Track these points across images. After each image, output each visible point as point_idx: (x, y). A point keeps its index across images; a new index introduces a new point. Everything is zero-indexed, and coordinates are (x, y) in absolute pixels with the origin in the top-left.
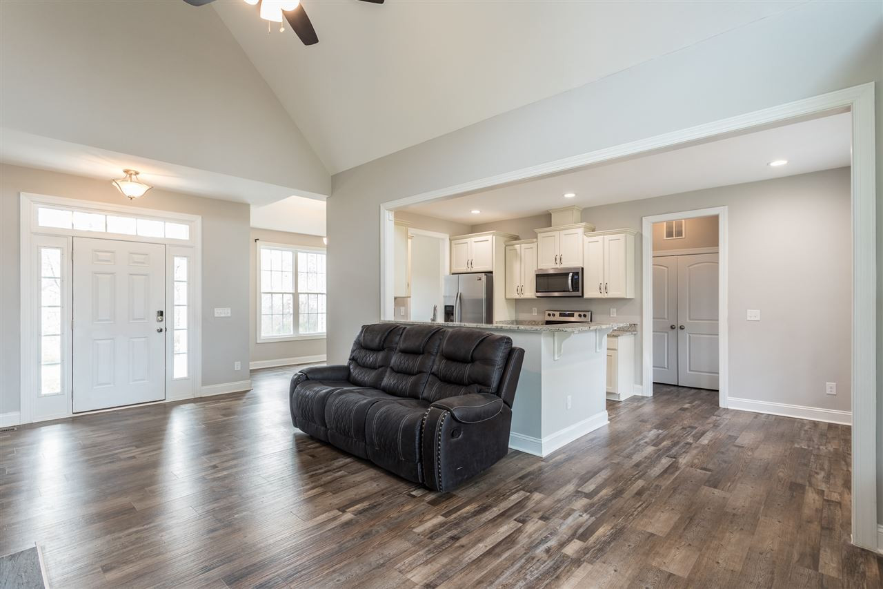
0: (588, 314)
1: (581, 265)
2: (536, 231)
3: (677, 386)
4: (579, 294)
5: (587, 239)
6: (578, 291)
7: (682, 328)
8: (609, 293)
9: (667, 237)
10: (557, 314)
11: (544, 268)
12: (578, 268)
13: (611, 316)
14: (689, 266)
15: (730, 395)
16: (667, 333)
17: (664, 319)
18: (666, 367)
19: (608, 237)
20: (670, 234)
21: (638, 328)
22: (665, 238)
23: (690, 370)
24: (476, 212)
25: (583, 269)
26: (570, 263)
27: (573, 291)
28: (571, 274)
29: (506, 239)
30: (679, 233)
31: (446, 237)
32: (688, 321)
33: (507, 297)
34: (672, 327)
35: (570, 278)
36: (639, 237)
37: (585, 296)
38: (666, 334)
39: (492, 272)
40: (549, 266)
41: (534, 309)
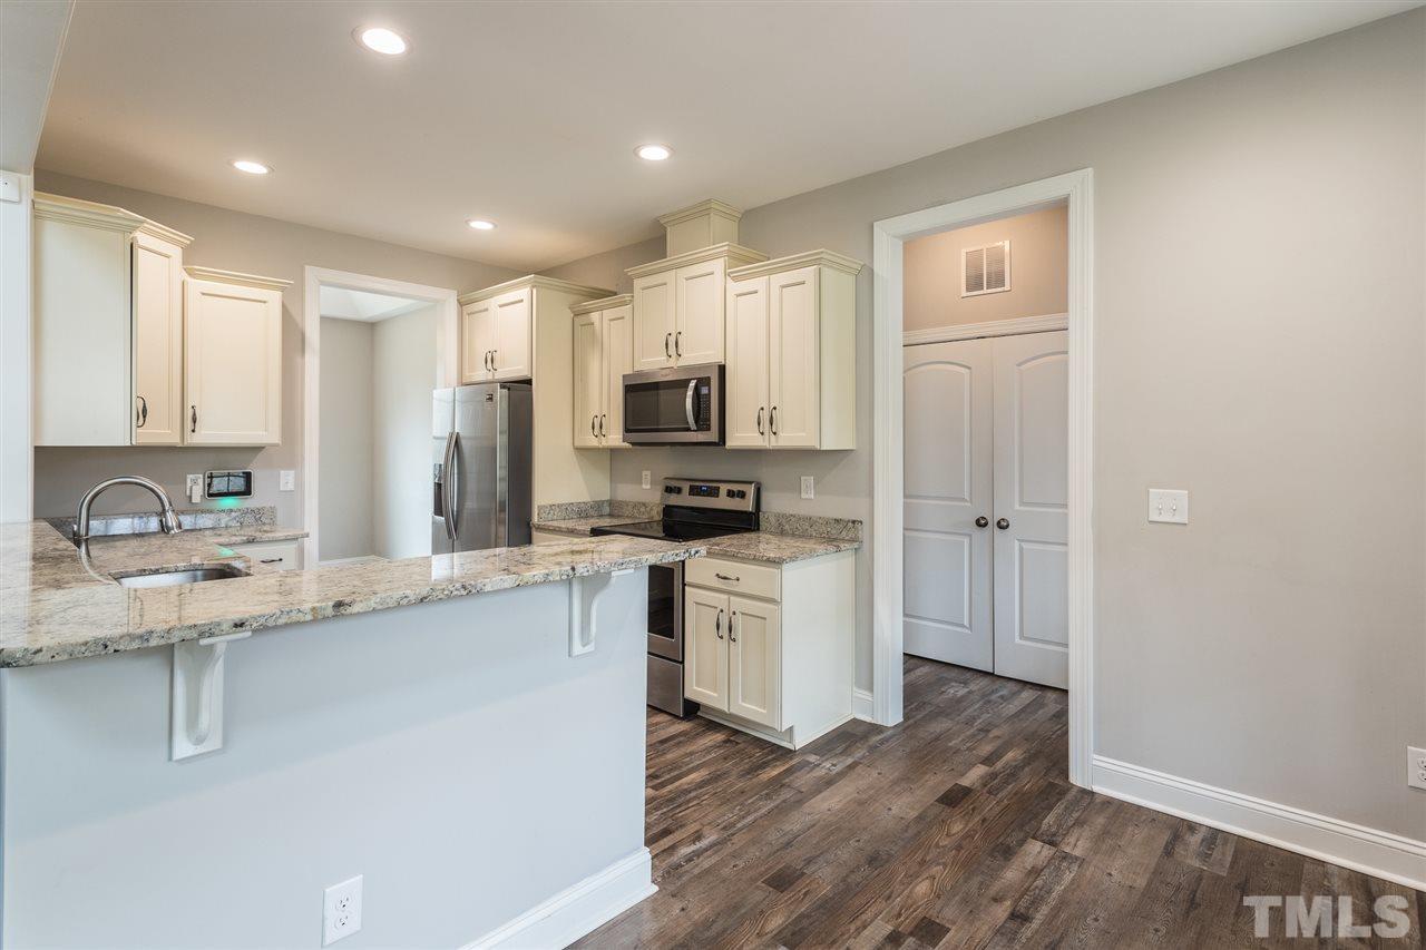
0: (751, 491)
1: (719, 359)
2: (631, 271)
3: (992, 674)
4: (713, 436)
5: (735, 287)
6: (708, 429)
7: (1002, 525)
8: (781, 434)
9: (968, 290)
10: (686, 487)
11: (645, 368)
12: (708, 366)
13: (804, 496)
14: (1019, 365)
15: (1099, 751)
16: (970, 536)
17: (963, 500)
18: (966, 623)
19: (779, 279)
20: (974, 283)
21: (864, 533)
22: (964, 294)
23: (1022, 637)
24: (481, 225)
25: (722, 369)
26: (699, 353)
27: (699, 429)
28: (693, 384)
29: (573, 298)
30: (997, 279)
31: (450, 298)
32: (1017, 507)
33: (576, 444)
34: (981, 523)
35: (690, 393)
36: (865, 278)
37: (731, 443)
38: (966, 541)
39: (529, 382)
40: (655, 363)
41: (644, 473)
